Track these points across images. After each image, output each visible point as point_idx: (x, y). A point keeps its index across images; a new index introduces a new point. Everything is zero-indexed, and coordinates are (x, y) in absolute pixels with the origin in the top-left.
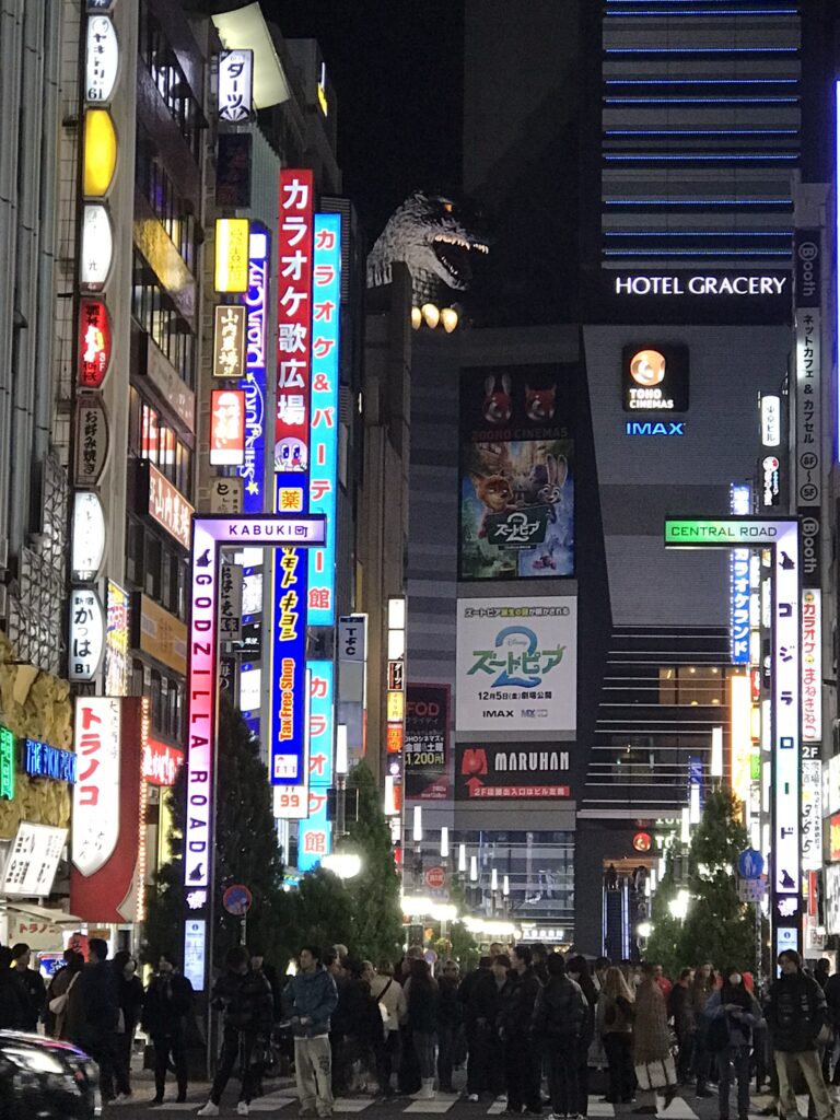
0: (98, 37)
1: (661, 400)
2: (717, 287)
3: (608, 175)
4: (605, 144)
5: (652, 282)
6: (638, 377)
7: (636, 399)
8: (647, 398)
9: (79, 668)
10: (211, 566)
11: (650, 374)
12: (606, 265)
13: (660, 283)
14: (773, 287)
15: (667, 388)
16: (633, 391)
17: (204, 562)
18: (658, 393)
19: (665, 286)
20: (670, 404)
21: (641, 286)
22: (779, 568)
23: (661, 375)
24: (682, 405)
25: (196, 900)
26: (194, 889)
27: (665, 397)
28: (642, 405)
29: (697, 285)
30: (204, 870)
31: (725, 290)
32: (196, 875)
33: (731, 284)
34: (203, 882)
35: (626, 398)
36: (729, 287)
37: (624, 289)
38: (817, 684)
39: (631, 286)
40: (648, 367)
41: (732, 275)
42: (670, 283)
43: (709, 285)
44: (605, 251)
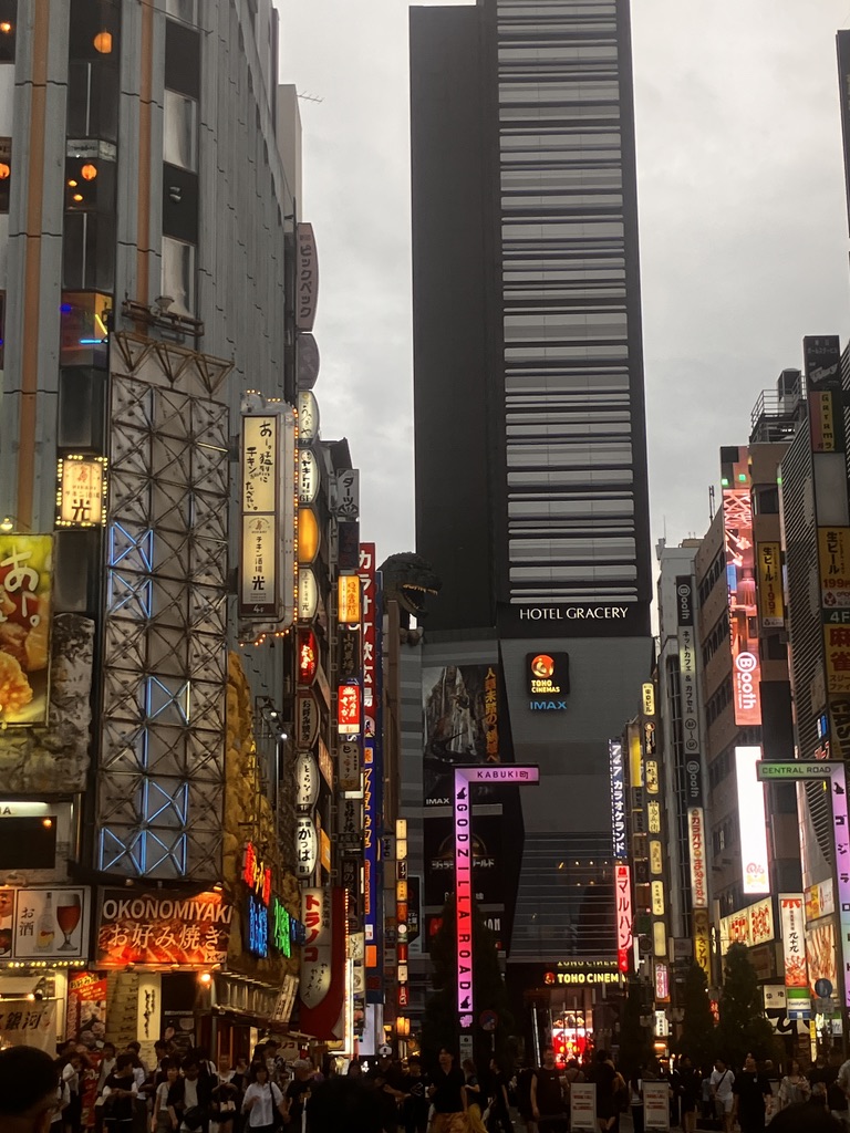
0: (305, 463)
1: (552, 687)
2: (584, 614)
3: (513, 544)
4: (511, 524)
5: (543, 612)
6: (537, 673)
7: (536, 686)
8: (543, 686)
9: (302, 869)
10: (467, 798)
11: (544, 671)
12: (513, 601)
13: (548, 612)
14: (620, 613)
15: (555, 680)
16: (533, 682)
17: (461, 796)
18: (550, 683)
19: (551, 614)
20: (558, 690)
21: (536, 614)
22: (834, 793)
23: (551, 672)
24: (565, 692)
25: (466, 1021)
26: (464, 1014)
27: (554, 685)
28: (540, 690)
29: (572, 613)
30: (470, 1001)
31: (590, 616)
32: (465, 1005)
34: (470, 1009)
35: (530, 686)
36: (592, 614)
37: (525, 616)
38: (703, 870)
39: (530, 614)
41: (593, 606)
42: (554, 612)
43: (579, 613)
44: (512, 592)
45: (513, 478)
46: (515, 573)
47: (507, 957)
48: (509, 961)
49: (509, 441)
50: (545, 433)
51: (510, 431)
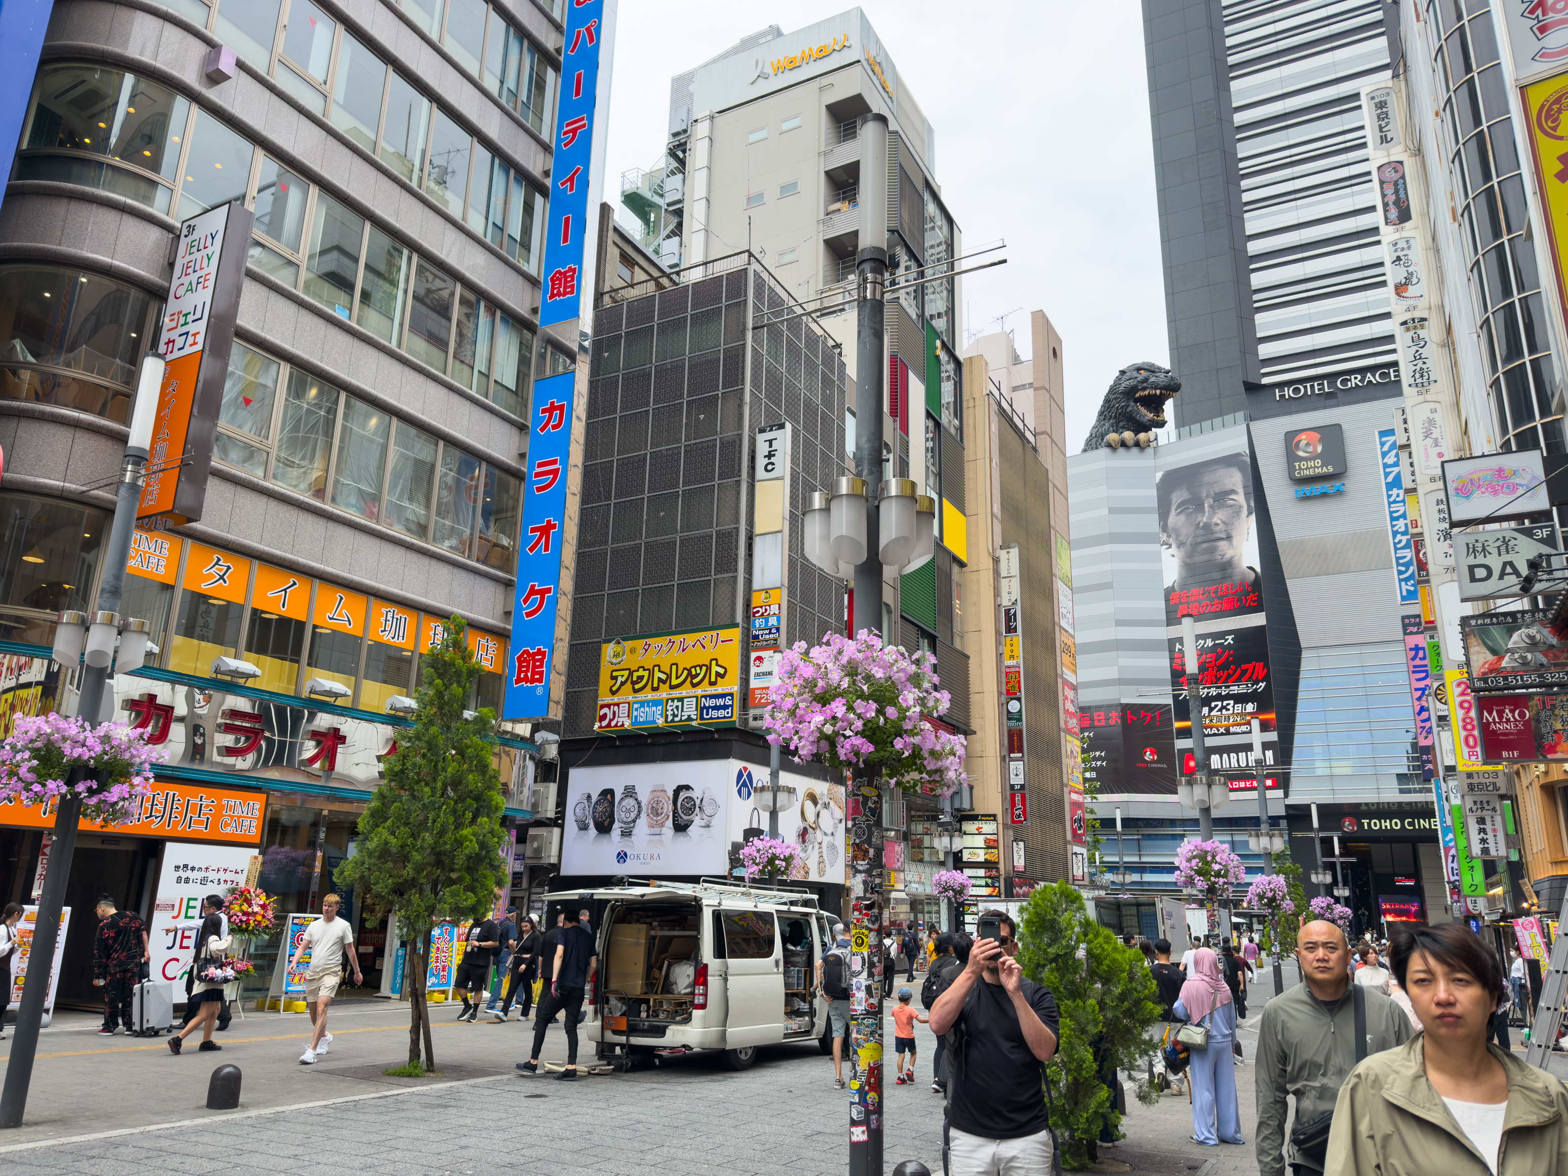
1: (1322, 467)
2: (1362, 380)
3: (1259, 318)
4: (1256, 297)
5: (1305, 387)
6: (1301, 454)
7: (1300, 469)
8: (1310, 468)
11: (1311, 449)
12: (1265, 381)
13: (1312, 387)
15: (1325, 457)
16: (1297, 464)
18: (1318, 462)
19: (1316, 388)
21: (1297, 390)
23: (1319, 449)
24: (1340, 470)
27: (1325, 464)
28: (1307, 472)
29: (1344, 382)
31: (1370, 382)
33: (1374, 376)
35: (1292, 470)
36: (1372, 379)
37: (1282, 395)
39: (1289, 392)
40: (1308, 444)
41: (1371, 369)
42: (1323, 384)
43: (1355, 380)
44: (1264, 371)
45: (1253, 247)
46: (1265, 351)
47: (1286, 795)
48: (1289, 801)
49: (1246, 208)
50: (1291, 189)
51: (1246, 197)
